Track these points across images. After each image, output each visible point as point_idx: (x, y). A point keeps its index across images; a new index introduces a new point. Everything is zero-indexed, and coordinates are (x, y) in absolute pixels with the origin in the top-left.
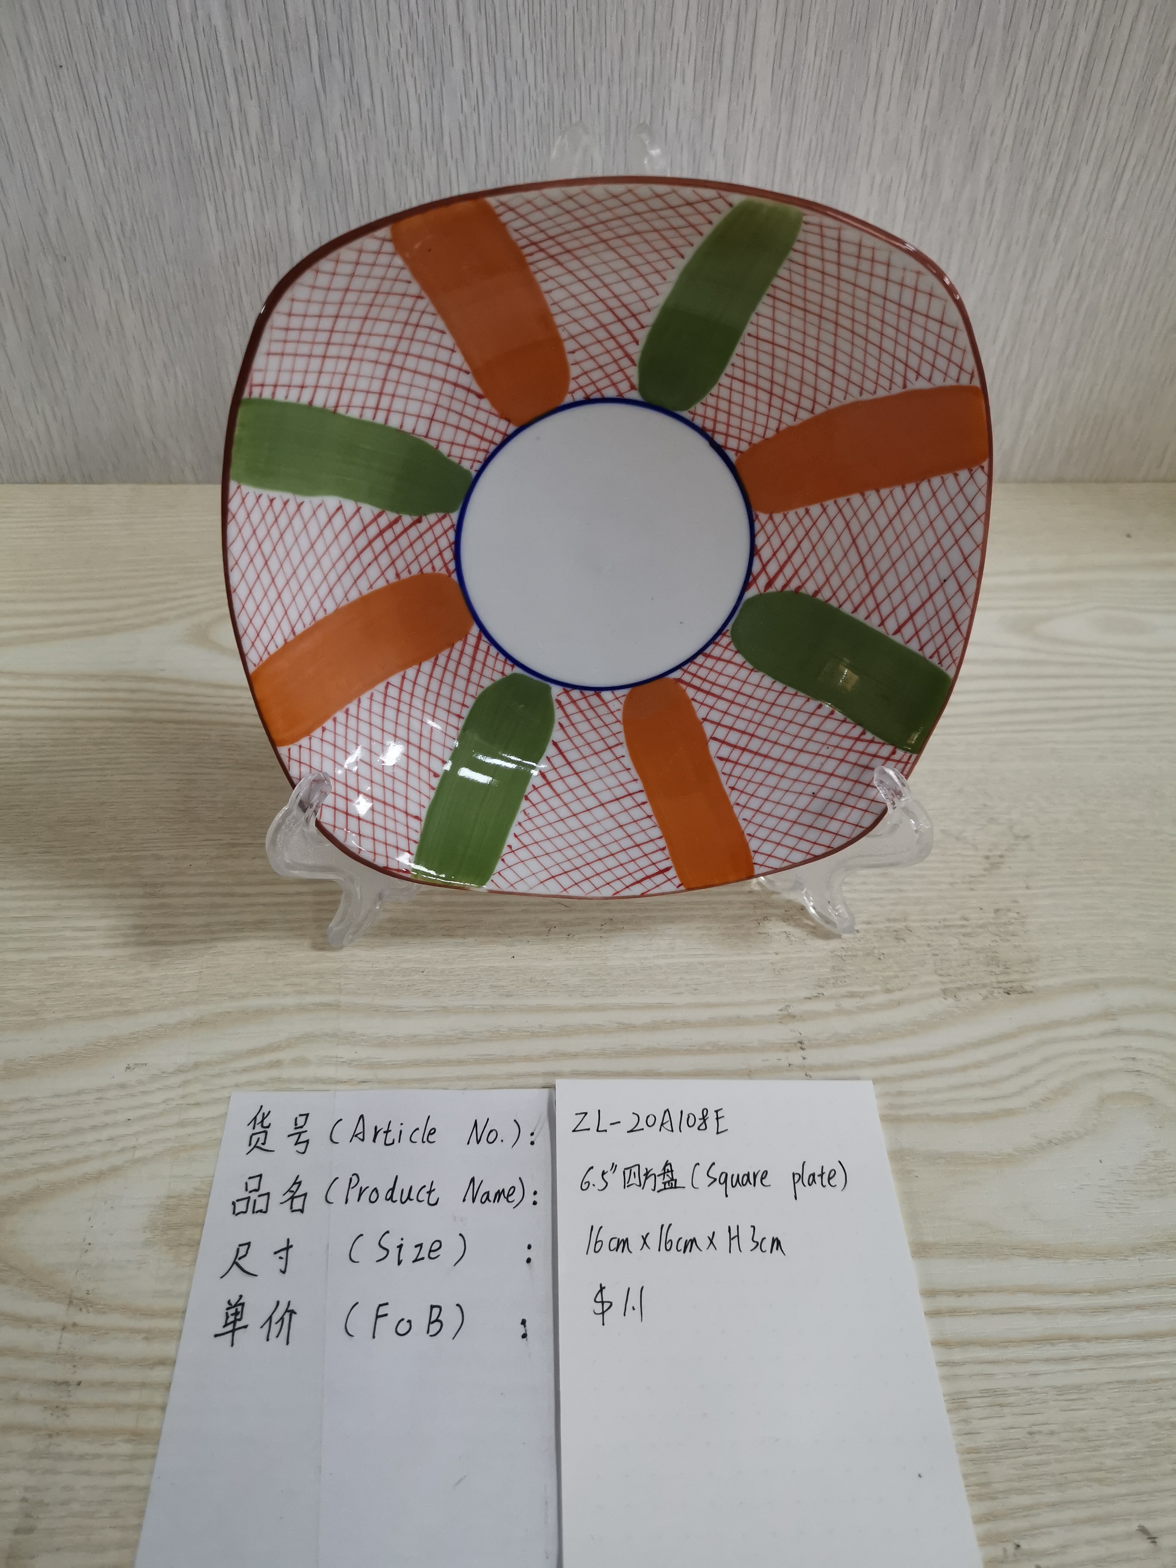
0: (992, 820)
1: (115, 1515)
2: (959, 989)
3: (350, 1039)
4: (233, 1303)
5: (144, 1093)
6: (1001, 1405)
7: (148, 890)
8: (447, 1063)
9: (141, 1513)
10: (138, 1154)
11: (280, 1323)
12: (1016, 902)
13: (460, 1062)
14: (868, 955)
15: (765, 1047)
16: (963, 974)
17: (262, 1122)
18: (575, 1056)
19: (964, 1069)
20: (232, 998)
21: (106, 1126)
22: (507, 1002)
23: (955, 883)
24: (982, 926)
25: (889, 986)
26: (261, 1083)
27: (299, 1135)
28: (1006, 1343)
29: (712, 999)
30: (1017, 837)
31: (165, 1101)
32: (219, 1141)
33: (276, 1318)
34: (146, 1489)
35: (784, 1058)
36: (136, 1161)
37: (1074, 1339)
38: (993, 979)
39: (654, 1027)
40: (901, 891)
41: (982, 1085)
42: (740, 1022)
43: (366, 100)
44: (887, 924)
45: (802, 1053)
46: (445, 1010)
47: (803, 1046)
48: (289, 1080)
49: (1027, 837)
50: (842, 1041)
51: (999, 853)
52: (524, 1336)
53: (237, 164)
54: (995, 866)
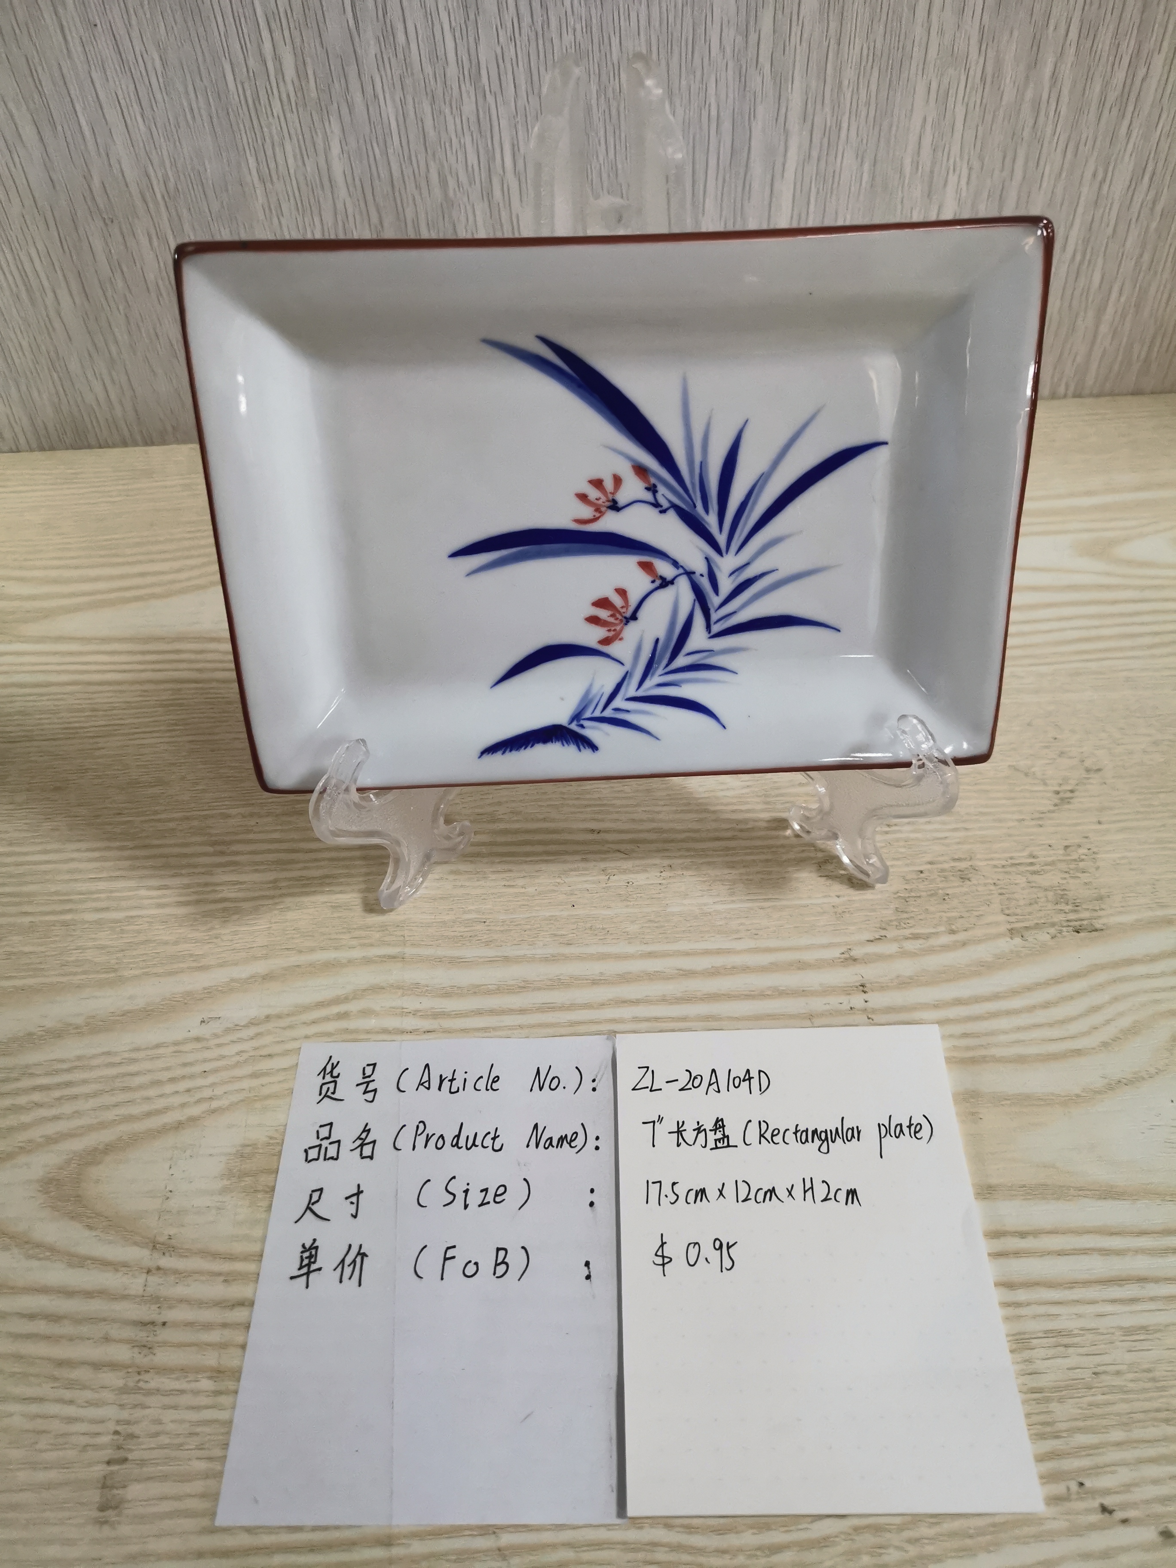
0: (1062, 754)
1: (200, 1448)
2: (1027, 928)
3: (415, 989)
4: (307, 1246)
5: (219, 1045)
6: (1066, 1346)
7: (218, 848)
8: (510, 1011)
9: (226, 1446)
10: (215, 1104)
11: (352, 1266)
12: (1086, 837)
13: (522, 1011)
14: (932, 895)
15: (827, 991)
16: (1030, 914)
17: (331, 1072)
18: (636, 1002)
19: (1031, 1009)
20: (300, 952)
21: (184, 1077)
22: (567, 950)
23: (1023, 820)
24: (1052, 863)
25: (954, 927)
26: (328, 1034)
27: (367, 1084)
28: (1073, 1284)
29: (772, 943)
30: (1088, 770)
31: (238, 1053)
32: (291, 1091)
33: (348, 1260)
34: (230, 1422)
35: (846, 1001)
36: (214, 1111)
37: (1142, 1280)
38: (1062, 917)
39: (715, 972)
40: (966, 829)
41: (1051, 1025)
42: (802, 966)
43: (401, 38)
44: (953, 864)
45: (865, 996)
46: (507, 959)
47: (865, 989)
48: (356, 1031)
49: (1099, 770)
50: (904, 983)
51: (1070, 788)
52: (588, 1277)
53: (275, 114)
54: (1065, 801)
